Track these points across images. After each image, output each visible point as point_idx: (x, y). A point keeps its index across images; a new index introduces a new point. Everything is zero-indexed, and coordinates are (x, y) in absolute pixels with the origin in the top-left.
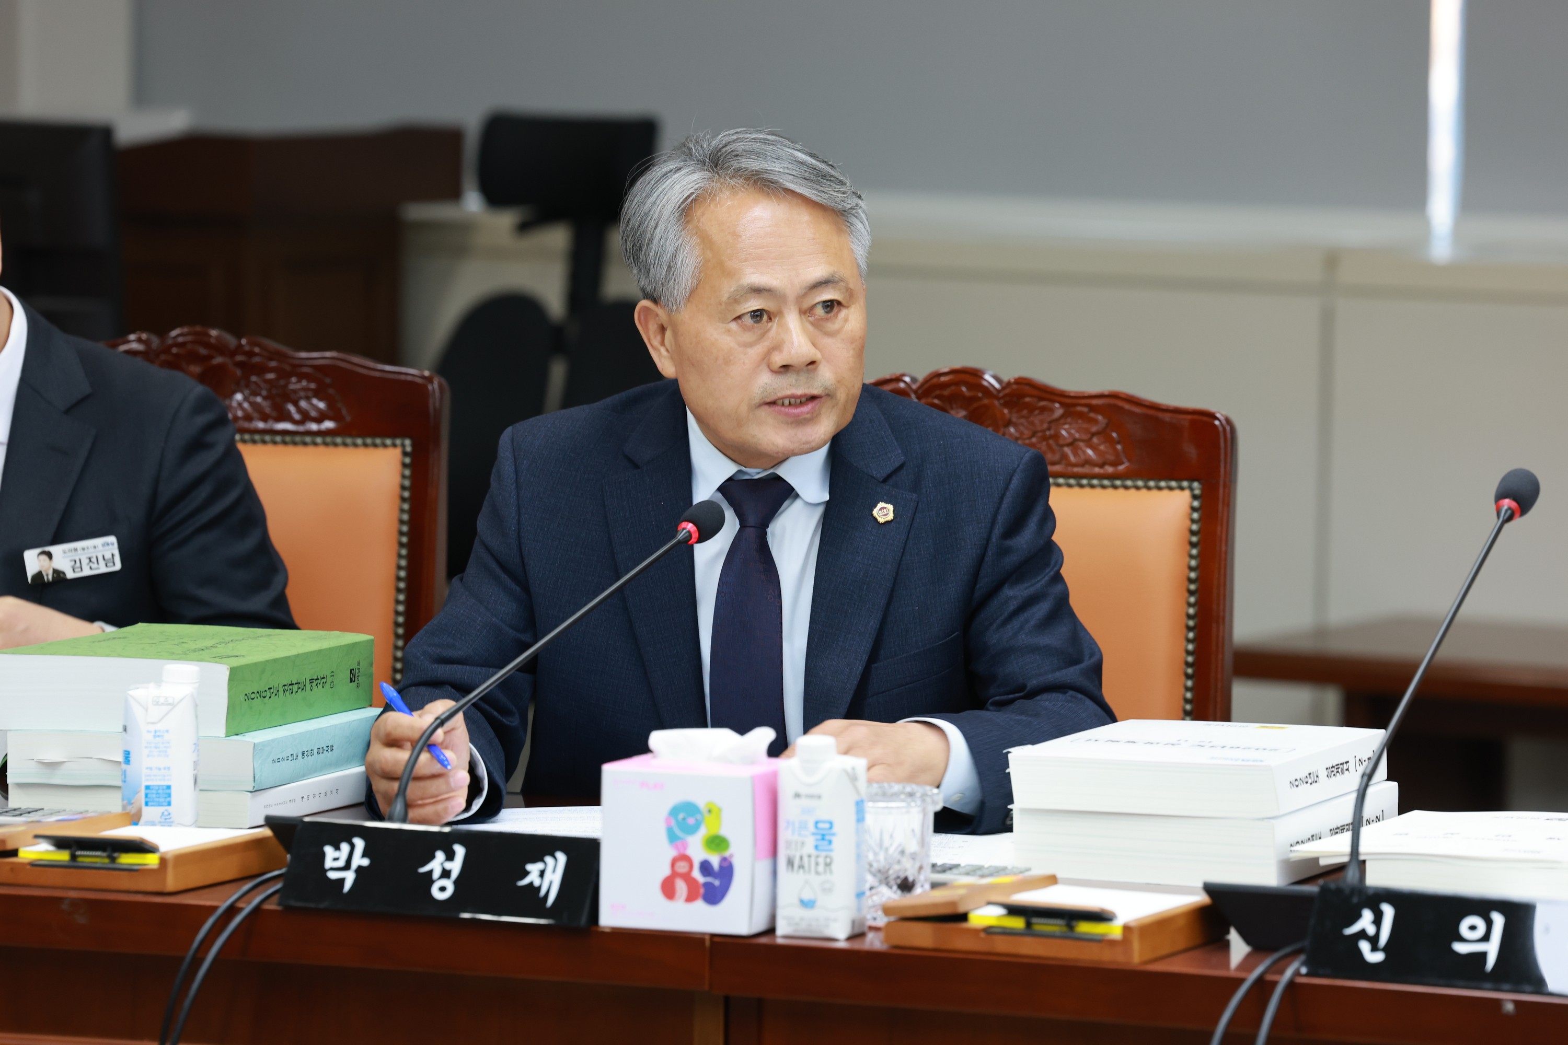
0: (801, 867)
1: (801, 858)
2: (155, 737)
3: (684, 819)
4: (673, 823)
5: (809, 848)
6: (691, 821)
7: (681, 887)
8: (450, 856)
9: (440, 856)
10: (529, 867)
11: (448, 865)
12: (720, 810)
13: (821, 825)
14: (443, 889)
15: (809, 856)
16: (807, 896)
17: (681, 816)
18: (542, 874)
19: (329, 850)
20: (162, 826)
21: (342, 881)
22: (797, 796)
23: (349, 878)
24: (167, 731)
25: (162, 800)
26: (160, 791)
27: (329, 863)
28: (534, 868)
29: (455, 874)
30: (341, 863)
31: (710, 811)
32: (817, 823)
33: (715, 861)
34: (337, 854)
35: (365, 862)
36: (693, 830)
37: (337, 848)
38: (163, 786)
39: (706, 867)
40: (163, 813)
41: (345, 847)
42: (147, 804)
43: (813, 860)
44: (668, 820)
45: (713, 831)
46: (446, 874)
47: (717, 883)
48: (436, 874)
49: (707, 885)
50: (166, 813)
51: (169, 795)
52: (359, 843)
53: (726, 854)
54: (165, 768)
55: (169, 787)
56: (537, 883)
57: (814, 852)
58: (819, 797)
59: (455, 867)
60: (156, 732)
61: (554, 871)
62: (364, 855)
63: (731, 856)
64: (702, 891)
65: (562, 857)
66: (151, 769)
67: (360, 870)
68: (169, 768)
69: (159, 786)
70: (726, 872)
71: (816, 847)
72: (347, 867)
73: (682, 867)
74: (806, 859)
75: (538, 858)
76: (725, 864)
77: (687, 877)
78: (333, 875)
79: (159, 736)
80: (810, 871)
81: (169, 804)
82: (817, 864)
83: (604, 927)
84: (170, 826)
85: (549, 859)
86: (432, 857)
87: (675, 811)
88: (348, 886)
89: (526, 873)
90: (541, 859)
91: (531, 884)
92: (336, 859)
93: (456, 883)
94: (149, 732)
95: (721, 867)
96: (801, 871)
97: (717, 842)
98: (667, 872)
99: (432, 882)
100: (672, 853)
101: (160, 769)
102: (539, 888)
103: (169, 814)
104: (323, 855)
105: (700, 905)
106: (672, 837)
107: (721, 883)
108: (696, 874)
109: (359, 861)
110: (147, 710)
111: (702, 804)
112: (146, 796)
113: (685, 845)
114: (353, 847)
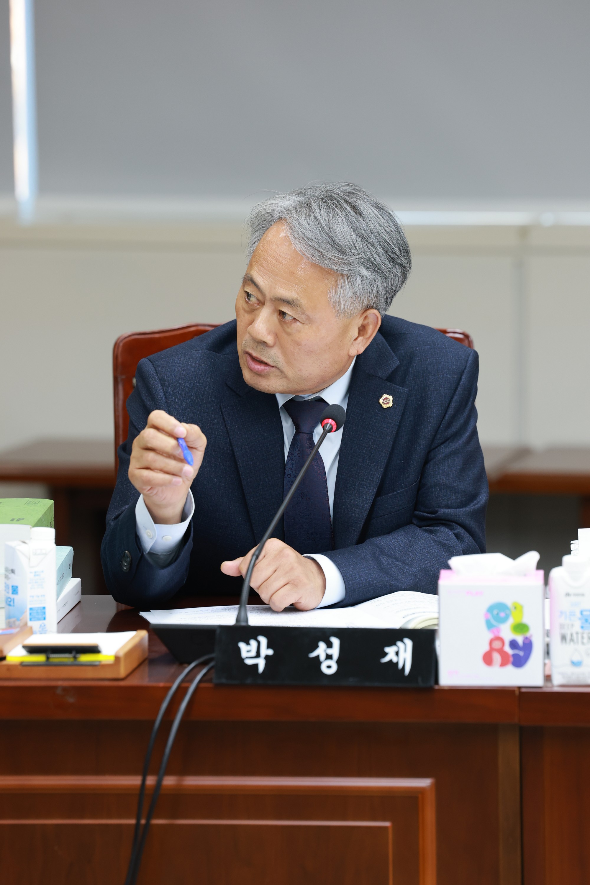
0: (572, 640)
1: (572, 635)
2: (35, 576)
3: (498, 614)
4: (490, 617)
5: (577, 627)
6: (502, 615)
7: (497, 658)
8: (330, 645)
9: (322, 645)
10: (387, 649)
11: (330, 651)
12: (522, 607)
13: (585, 613)
14: (329, 667)
15: (577, 633)
16: (576, 659)
17: (495, 612)
18: (397, 654)
19: (242, 645)
20: (41, 633)
21: (256, 666)
22: (568, 595)
23: (261, 664)
24: (43, 572)
25: (40, 616)
26: (39, 611)
27: (244, 654)
28: (390, 651)
29: (336, 656)
30: (253, 653)
31: (515, 608)
32: (581, 613)
33: (520, 640)
34: (248, 648)
35: (270, 652)
36: (503, 620)
37: (248, 643)
38: (40, 607)
39: (513, 644)
40: (41, 625)
41: (253, 643)
42: (31, 620)
43: (580, 636)
44: (486, 615)
45: (518, 621)
46: (329, 657)
47: (521, 653)
48: (322, 657)
49: (514, 656)
50: (43, 625)
51: (45, 613)
52: (263, 640)
53: (528, 635)
54: (42, 596)
55: (44, 608)
56: (395, 660)
57: (580, 630)
58: (583, 595)
59: (335, 651)
60: (35, 572)
61: (405, 651)
62: (269, 647)
63: (531, 636)
64: (511, 659)
65: (409, 643)
66: (33, 597)
67: (267, 657)
68: (44, 596)
69: (38, 608)
70: (528, 646)
71: (582, 627)
72: (258, 655)
73: (497, 645)
74: (575, 636)
75: (392, 643)
76: (527, 642)
77: (501, 651)
78: (249, 662)
79: (37, 575)
80: (578, 642)
81: (45, 619)
82: (583, 638)
83: (443, 687)
84: (45, 633)
85: (399, 643)
86: (316, 647)
87: (491, 609)
88: (261, 668)
89: (385, 654)
90: (394, 644)
91: (391, 661)
92: (249, 651)
93: (338, 662)
94: (31, 573)
95: (524, 643)
96: (572, 643)
97: (521, 627)
98: (486, 648)
99: (320, 663)
100: (490, 636)
101: (38, 597)
102: (397, 663)
103: (45, 625)
104: (239, 650)
105: (510, 668)
106: (489, 626)
107: (524, 654)
108: (507, 649)
109: (266, 651)
110: (29, 559)
111: (509, 603)
112: (30, 614)
113: (498, 630)
114: (259, 643)
